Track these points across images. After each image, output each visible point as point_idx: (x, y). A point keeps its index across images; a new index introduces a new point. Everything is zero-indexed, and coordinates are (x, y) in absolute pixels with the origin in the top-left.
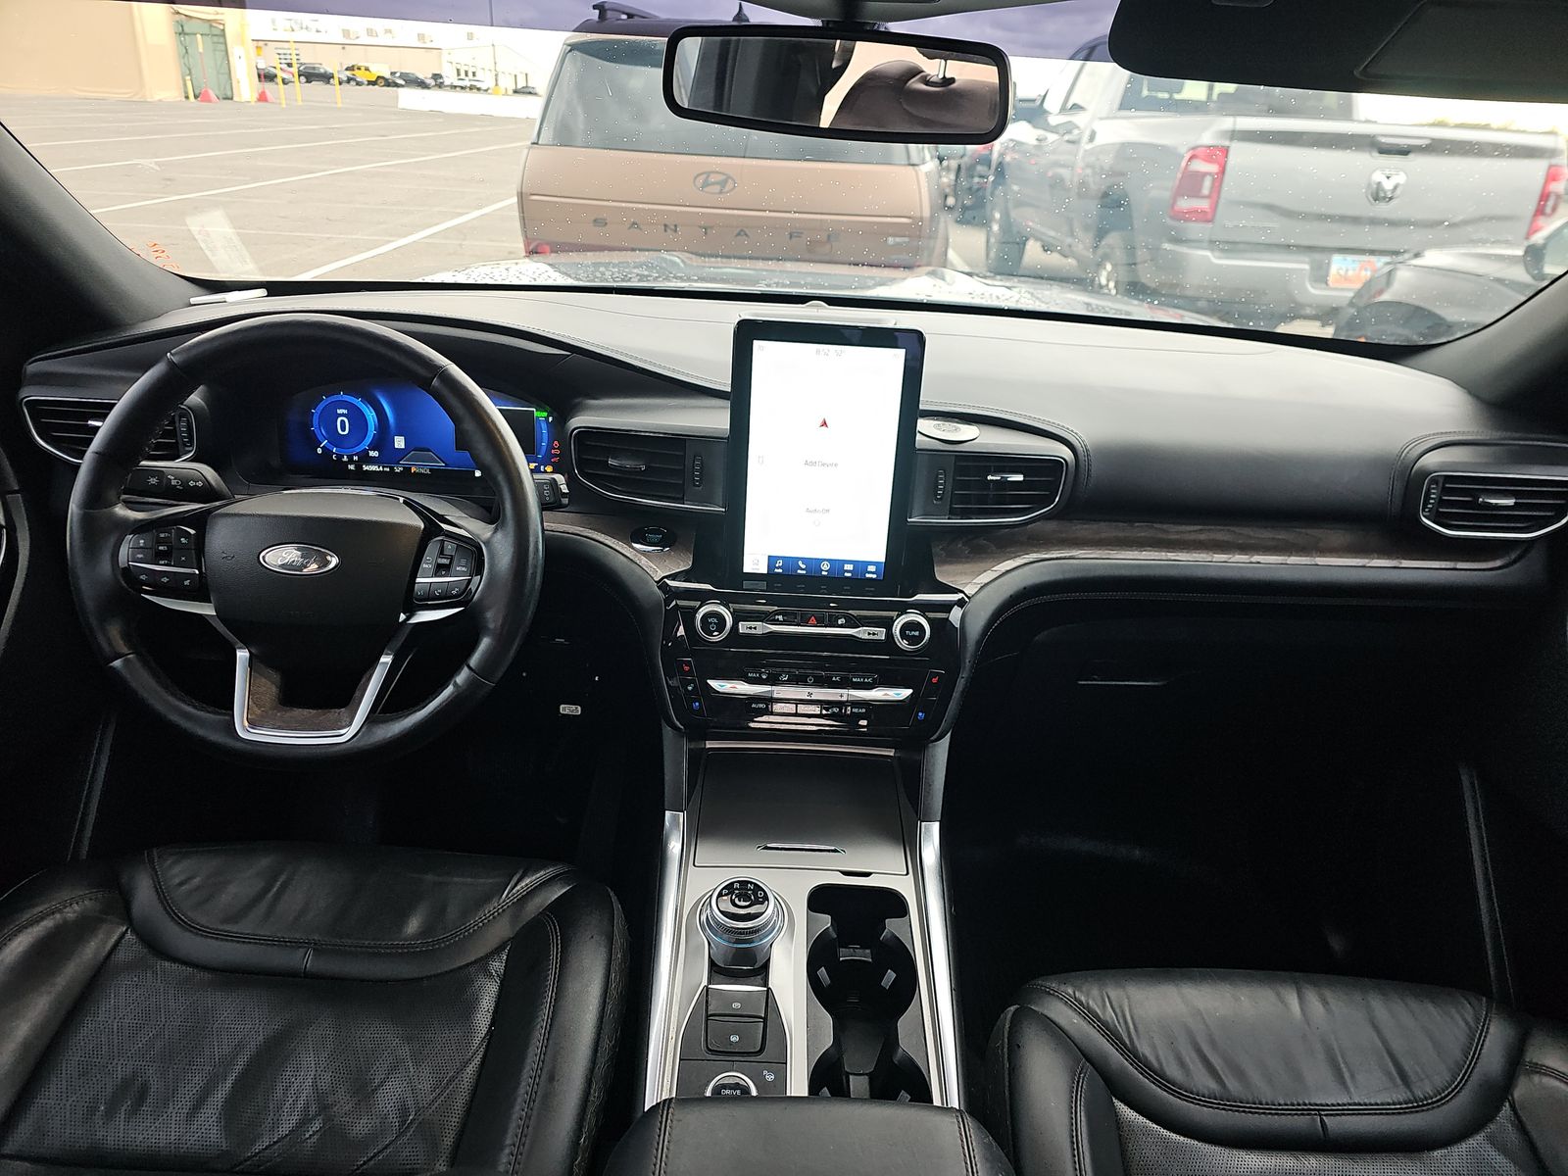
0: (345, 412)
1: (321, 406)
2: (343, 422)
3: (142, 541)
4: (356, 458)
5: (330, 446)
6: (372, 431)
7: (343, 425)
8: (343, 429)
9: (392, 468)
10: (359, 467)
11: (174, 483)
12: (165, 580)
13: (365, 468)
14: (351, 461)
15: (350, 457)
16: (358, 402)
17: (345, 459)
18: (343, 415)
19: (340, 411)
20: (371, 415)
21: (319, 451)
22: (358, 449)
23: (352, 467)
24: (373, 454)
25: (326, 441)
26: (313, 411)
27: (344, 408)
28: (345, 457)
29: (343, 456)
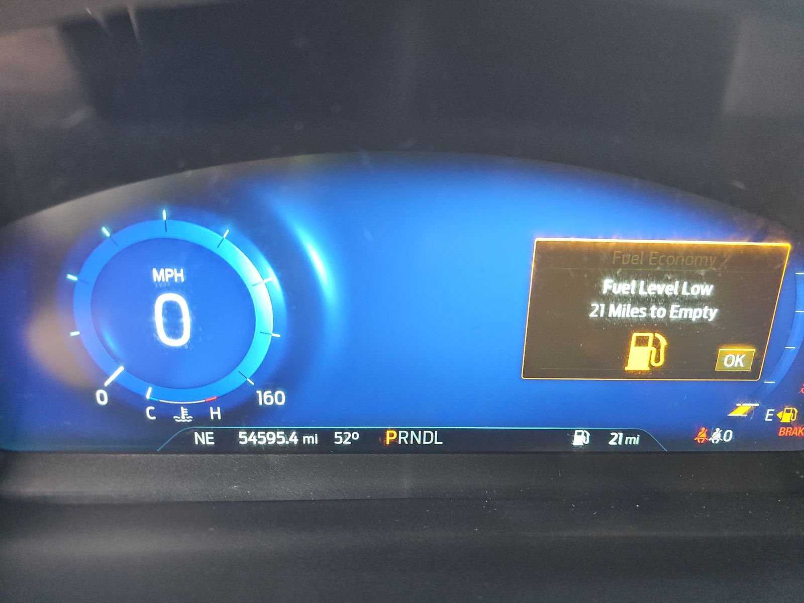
0: (179, 275)
1: (97, 262)
2: (172, 311)
4: (216, 414)
5: (132, 385)
6: (268, 332)
8: (174, 329)
9: (326, 436)
10: (227, 437)
13: (247, 437)
14: (201, 419)
15: (199, 412)
17: (184, 416)
18: (172, 286)
19: (160, 275)
21: (102, 397)
23: (204, 439)
24: (267, 398)
25: (121, 369)
26: (71, 277)
27: (177, 265)
28: (184, 411)
29: (176, 410)
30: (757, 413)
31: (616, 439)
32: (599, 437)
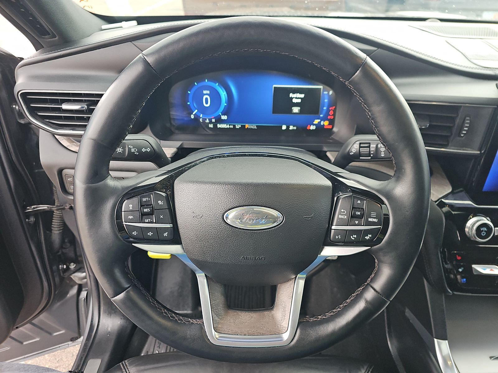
0: (208, 92)
1: (194, 89)
2: (207, 99)
3: (131, 206)
4: (213, 120)
5: (198, 114)
6: (224, 104)
7: (206, 100)
8: (207, 103)
9: (234, 126)
10: (215, 126)
11: (133, 150)
12: (150, 234)
13: (219, 126)
14: (211, 122)
15: (210, 120)
16: (217, 86)
17: (207, 121)
18: (207, 94)
19: (205, 92)
20: (223, 94)
21: (192, 117)
22: (216, 114)
23: (211, 126)
24: (224, 117)
25: (196, 111)
26: (189, 92)
27: (208, 90)
28: (207, 120)
29: (206, 119)
30: (320, 123)
31: (291, 128)
32: (288, 127)
